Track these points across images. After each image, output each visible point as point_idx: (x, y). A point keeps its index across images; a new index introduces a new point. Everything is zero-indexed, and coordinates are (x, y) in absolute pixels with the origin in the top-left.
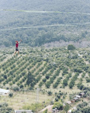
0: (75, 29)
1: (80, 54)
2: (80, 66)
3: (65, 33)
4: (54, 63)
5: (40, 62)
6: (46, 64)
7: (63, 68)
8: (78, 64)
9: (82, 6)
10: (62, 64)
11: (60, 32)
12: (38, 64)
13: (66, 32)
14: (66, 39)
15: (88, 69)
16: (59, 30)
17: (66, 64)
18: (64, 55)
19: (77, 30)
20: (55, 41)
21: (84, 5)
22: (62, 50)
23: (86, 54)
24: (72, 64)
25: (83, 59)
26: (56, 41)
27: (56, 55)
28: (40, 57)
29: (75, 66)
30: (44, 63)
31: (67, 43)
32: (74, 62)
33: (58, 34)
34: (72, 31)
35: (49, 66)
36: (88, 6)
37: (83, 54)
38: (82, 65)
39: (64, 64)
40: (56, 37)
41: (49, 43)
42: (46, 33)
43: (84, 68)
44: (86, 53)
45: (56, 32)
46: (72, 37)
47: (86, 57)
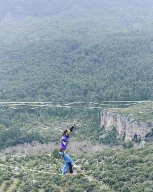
0: (56, 121)
1: (76, 164)
2: (80, 185)
3: (39, 129)
4: (34, 181)
5: (8, 179)
6: (21, 183)
7: (51, 188)
8: (76, 182)
9: (65, 83)
10: (47, 182)
11: (30, 128)
12: (7, 184)
13: (42, 128)
14: (43, 139)
15: (94, 188)
16: (29, 124)
17: (55, 182)
18: (49, 167)
19: (60, 123)
20: (23, 144)
21: (69, 81)
22: (43, 158)
23: (87, 163)
24: (65, 181)
25: (83, 172)
26: (26, 144)
27: (34, 166)
28: (8, 171)
29: (70, 184)
30: (16, 181)
31: (44, 145)
32: (68, 177)
33: (28, 130)
34: (51, 126)
35: (25, 186)
36: (76, 83)
37: (80, 163)
38: (83, 182)
39: (52, 182)
40: (24, 136)
41: (14, 147)
42: (7, 129)
43: (86, 187)
44: (85, 161)
45: (24, 128)
46: (51, 136)
47: (86, 169)
